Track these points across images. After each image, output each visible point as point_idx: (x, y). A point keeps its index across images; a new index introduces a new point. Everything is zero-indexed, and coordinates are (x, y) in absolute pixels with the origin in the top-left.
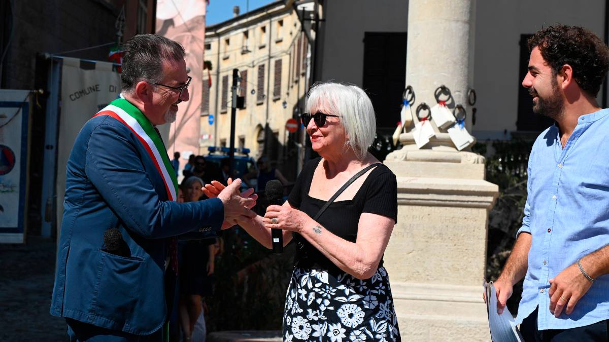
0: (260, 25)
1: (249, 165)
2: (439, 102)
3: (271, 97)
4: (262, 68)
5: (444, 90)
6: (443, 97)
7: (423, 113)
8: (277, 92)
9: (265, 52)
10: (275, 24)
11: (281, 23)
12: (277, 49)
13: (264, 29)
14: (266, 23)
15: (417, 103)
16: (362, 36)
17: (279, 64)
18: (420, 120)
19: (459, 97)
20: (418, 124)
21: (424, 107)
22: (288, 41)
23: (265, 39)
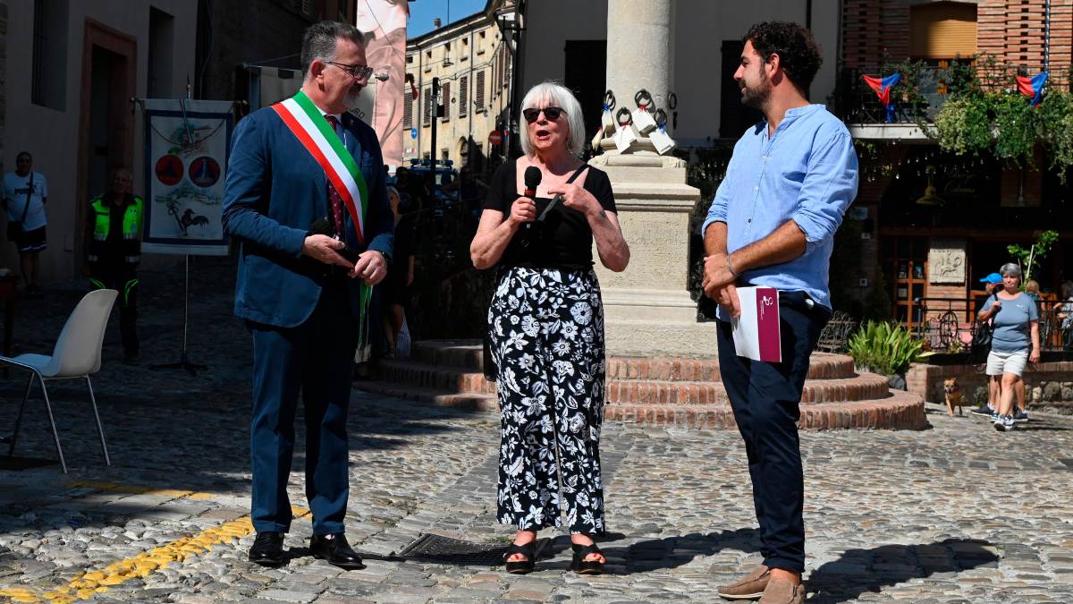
0: (462, 37)
1: (453, 177)
2: (639, 106)
3: (474, 109)
4: (464, 80)
5: (645, 94)
6: (643, 101)
7: (624, 118)
8: (480, 103)
9: (467, 64)
10: (477, 36)
11: (483, 35)
12: (478, 61)
13: (465, 41)
14: (467, 34)
15: (618, 108)
16: (564, 45)
17: (481, 76)
18: (621, 124)
19: (659, 101)
20: (619, 129)
21: (625, 111)
22: (490, 52)
23: (466, 51)
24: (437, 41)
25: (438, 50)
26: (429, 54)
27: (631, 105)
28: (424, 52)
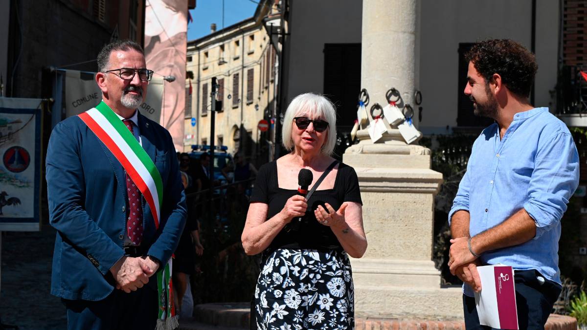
0: (234, 39)
2: (390, 102)
3: (245, 101)
4: (236, 77)
5: (394, 92)
6: (393, 98)
7: (377, 112)
8: (250, 97)
9: (239, 63)
10: (247, 38)
11: (252, 37)
12: (249, 60)
13: (237, 43)
14: (239, 38)
15: (371, 104)
16: (323, 47)
17: (251, 73)
18: (374, 118)
19: (407, 98)
20: (372, 122)
21: (377, 107)
22: (258, 53)
23: (238, 51)
24: (214, 43)
25: (214, 50)
26: (206, 54)
27: (382, 101)
28: (202, 52)
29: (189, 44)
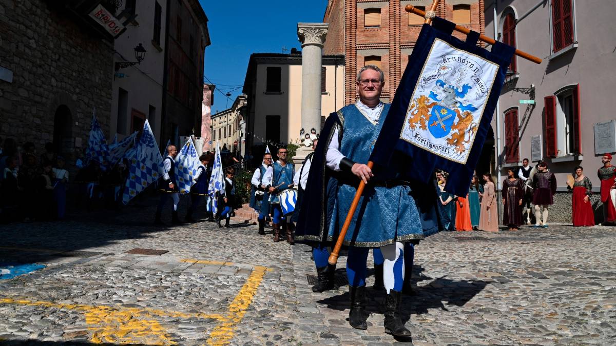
0: (224, 116)
2: (312, 133)
3: (228, 135)
4: (225, 128)
5: (313, 129)
6: (313, 131)
7: (308, 136)
8: (230, 134)
9: (226, 123)
10: (229, 115)
11: (231, 115)
12: (229, 122)
13: (226, 117)
14: (226, 115)
15: (305, 134)
16: (265, 117)
17: (230, 126)
18: (306, 138)
19: (318, 132)
20: (306, 140)
21: (308, 134)
22: (233, 120)
23: (226, 119)
24: (217, 117)
25: (218, 119)
26: (215, 120)
27: (309, 132)
28: (213, 120)
29: (211, 116)
